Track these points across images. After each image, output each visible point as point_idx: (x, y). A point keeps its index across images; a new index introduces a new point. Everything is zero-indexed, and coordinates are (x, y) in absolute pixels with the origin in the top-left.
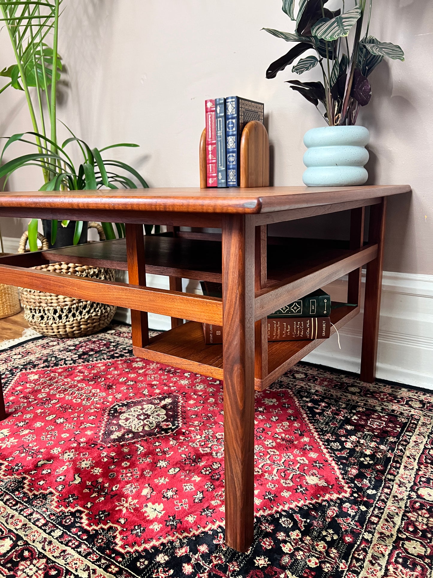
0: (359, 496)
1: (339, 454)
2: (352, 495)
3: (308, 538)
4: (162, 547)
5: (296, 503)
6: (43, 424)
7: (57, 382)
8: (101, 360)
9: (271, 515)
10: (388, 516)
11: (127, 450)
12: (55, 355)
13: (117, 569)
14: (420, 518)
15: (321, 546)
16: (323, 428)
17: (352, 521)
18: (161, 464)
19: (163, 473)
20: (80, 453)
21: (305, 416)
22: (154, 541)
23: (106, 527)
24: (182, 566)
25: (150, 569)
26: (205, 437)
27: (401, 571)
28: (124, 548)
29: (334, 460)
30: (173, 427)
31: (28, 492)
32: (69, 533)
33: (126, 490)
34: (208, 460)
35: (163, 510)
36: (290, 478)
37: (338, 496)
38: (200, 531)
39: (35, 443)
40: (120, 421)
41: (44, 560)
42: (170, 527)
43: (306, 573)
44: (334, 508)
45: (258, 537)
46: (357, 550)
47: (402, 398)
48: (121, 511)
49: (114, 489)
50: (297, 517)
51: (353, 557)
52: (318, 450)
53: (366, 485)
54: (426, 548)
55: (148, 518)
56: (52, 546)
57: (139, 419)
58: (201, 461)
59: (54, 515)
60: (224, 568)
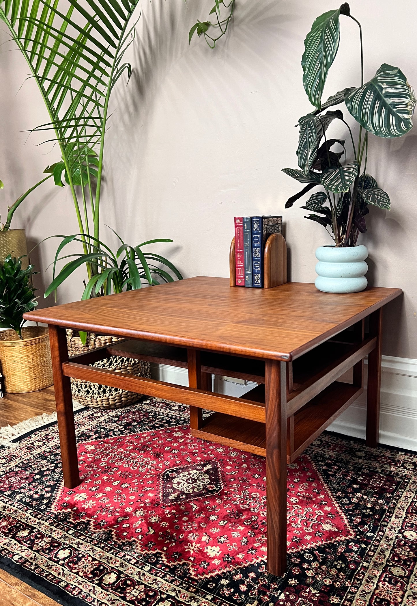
1: (347, 507)
3: (324, 566)
4: (223, 575)
5: (316, 543)
6: (111, 489)
7: (112, 452)
8: (145, 431)
9: (298, 552)
10: (381, 551)
12: (103, 427)
13: (195, 590)
14: (403, 552)
15: (333, 571)
16: (335, 487)
17: (355, 555)
18: (212, 518)
19: (215, 524)
21: (321, 477)
22: (217, 571)
23: (181, 563)
24: (239, 586)
25: (218, 589)
26: (243, 496)
27: (387, 586)
28: (197, 576)
29: (343, 512)
30: (217, 489)
32: (155, 568)
34: (248, 514)
35: (220, 551)
36: (310, 526)
37: (345, 538)
38: (248, 564)
39: (110, 504)
40: (174, 485)
41: (143, 586)
42: (226, 562)
43: (323, 588)
44: (343, 546)
45: (289, 567)
47: (399, 461)
48: (189, 552)
49: (181, 537)
50: (317, 553)
51: (355, 578)
52: (331, 505)
53: (366, 530)
54: (405, 571)
55: (210, 556)
56: (145, 577)
57: (189, 483)
58: (243, 515)
59: (141, 556)
60: (268, 587)
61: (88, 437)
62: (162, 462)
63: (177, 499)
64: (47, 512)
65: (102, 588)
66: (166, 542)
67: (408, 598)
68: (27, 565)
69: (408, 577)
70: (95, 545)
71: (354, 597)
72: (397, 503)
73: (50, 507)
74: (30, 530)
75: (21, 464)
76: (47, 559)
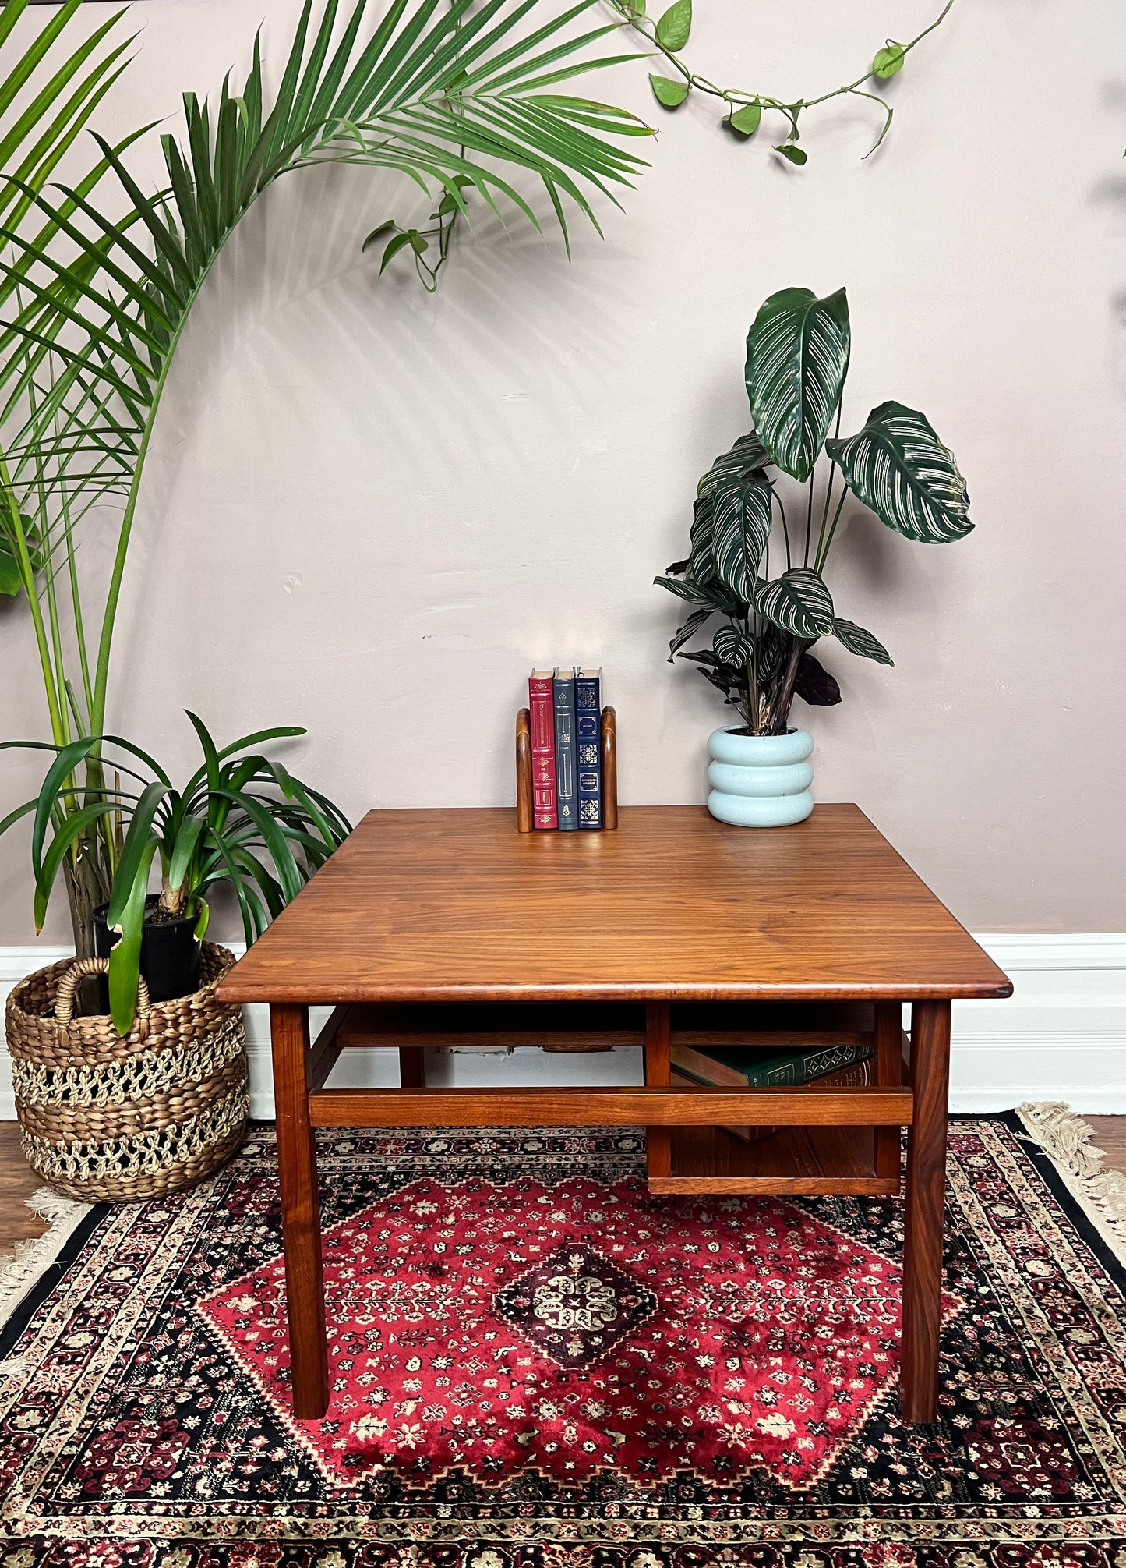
0: (978, 1301)
2: (969, 1303)
3: (979, 1373)
4: (843, 1462)
6: (418, 1381)
8: (334, 1222)
10: (1026, 1312)
11: (625, 1363)
13: (825, 1511)
14: (1058, 1301)
15: (999, 1376)
16: (846, 1223)
17: (999, 1334)
18: (703, 1362)
19: (723, 1372)
20: (560, 1398)
22: (825, 1459)
23: (748, 1474)
24: (890, 1469)
25: (862, 1491)
26: (711, 1297)
27: (1093, 1366)
30: (647, 1301)
31: (572, 1486)
32: (710, 1506)
33: (705, 1418)
34: (757, 1329)
35: (788, 1420)
36: (883, 1310)
37: (957, 1310)
38: (861, 1423)
39: (460, 1416)
40: (549, 1324)
41: (728, 1550)
42: (822, 1436)
43: (1014, 1411)
44: (967, 1327)
46: (1035, 1364)
49: (688, 1424)
51: (1040, 1373)
52: (873, 1258)
53: (971, 1284)
54: (1091, 1332)
55: (783, 1439)
56: (712, 1531)
57: (575, 1308)
58: (752, 1335)
59: (656, 1495)
60: (936, 1449)
61: (206, 1280)
62: (463, 1282)
63: (589, 1352)
64: (329, 1492)
66: (672, 1446)
70: (536, 1516)
71: (1069, 1406)
72: (966, 1219)
73: (324, 1479)
74: (337, 1549)
75: (98, 1407)
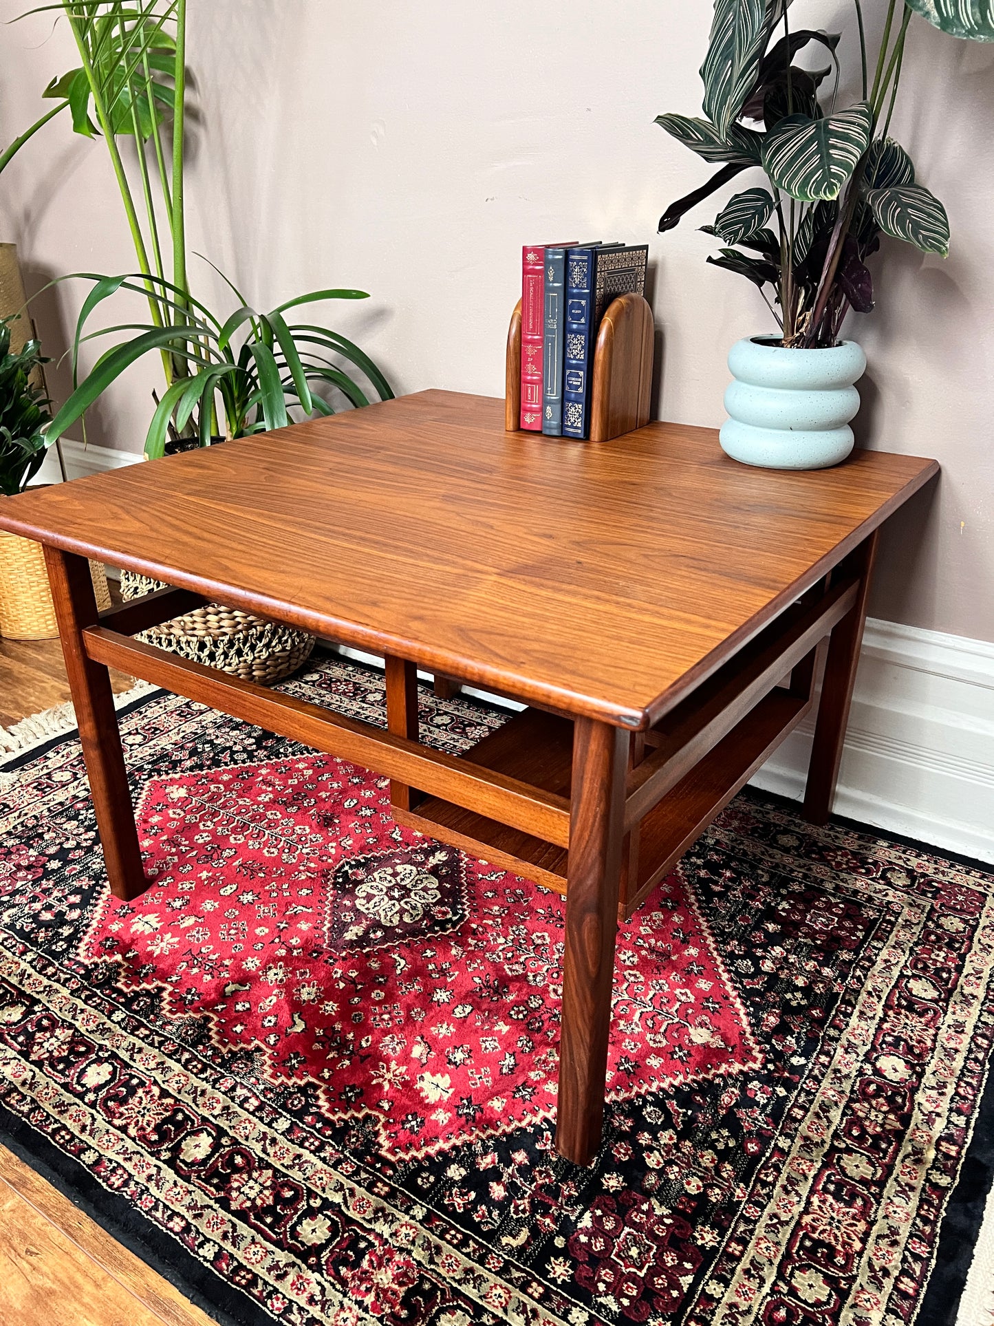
0: (777, 1069)
1: (749, 984)
2: (764, 1067)
3: (688, 1143)
4: (454, 1153)
5: (671, 1079)
6: (216, 904)
7: (224, 806)
8: (302, 753)
9: (629, 1101)
10: (820, 1107)
11: (376, 965)
12: (209, 738)
13: (386, 1189)
14: (873, 1113)
15: (708, 1158)
16: (724, 927)
17: (760, 1114)
18: (439, 997)
19: (445, 1014)
20: (295, 969)
21: (692, 898)
22: (441, 1141)
23: (360, 1116)
24: (488, 1186)
25: (439, 1190)
26: (512, 941)
27: (831, 1205)
28: (395, 1154)
29: (739, 996)
30: (455, 918)
31: (220, 1047)
32: (301, 1125)
33: (385, 1046)
34: (520, 990)
35: (451, 1087)
36: (662, 1030)
37: (741, 1067)
38: (513, 1126)
39: (212, 947)
40: (357, 902)
41: (270, 1173)
42: (464, 1118)
43: (682, 1203)
44: (733, 1089)
45: (607, 1140)
46: (765, 1167)
47: (875, 863)
48: (380, 1086)
49: (364, 1044)
50: (672, 1105)
51: (758, 1180)
52: (713, 976)
53: (790, 1048)
54: (875, 1167)
55: (427, 1101)
56: (277, 1148)
57: (392, 898)
58: (509, 992)
59: (271, 1090)
60: (555, 1192)
61: (175, 764)
62: (335, 839)
63: (363, 940)
64: (69, 959)
65: (178, 1172)
66: (331, 1056)
67: (877, 1243)
68: (13, 1102)
69: (881, 1184)
70: (169, 1056)
71: (752, 1232)
72: (865, 978)
73: (77, 948)
74: (26, 1005)
75: (20, 828)
76: (59, 1087)
